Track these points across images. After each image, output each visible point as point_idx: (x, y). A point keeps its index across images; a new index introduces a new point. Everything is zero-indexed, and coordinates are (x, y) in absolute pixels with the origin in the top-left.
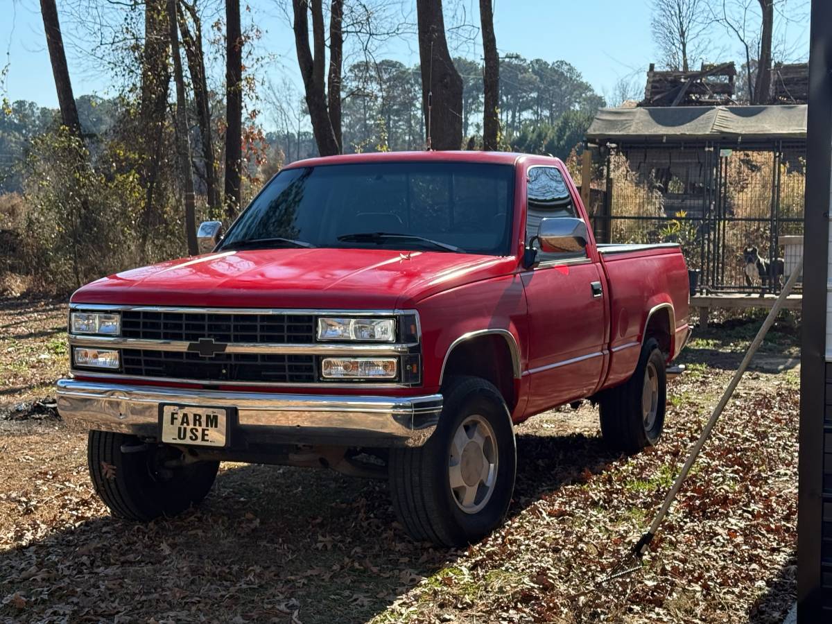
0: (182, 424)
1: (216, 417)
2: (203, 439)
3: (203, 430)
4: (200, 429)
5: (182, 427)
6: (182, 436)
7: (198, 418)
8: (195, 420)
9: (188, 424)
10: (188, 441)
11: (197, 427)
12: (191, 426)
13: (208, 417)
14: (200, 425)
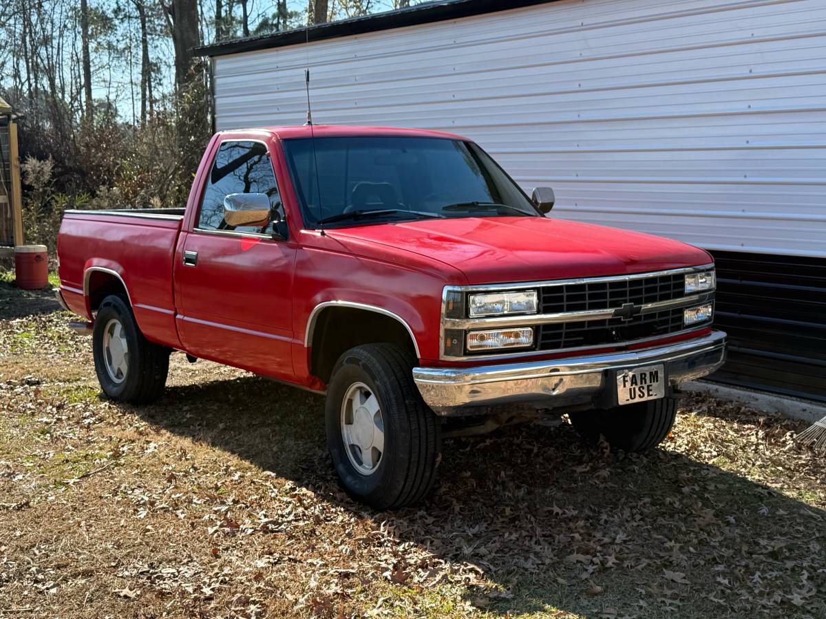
0: (632, 385)
1: (656, 372)
2: (649, 395)
3: (648, 386)
4: (645, 386)
5: (632, 387)
6: (633, 396)
7: (643, 376)
8: (641, 379)
9: (636, 384)
10: (637, 400)
11: (644, 385)
12: (639, 385)
13: (651, 373)
14: (645, 383)
